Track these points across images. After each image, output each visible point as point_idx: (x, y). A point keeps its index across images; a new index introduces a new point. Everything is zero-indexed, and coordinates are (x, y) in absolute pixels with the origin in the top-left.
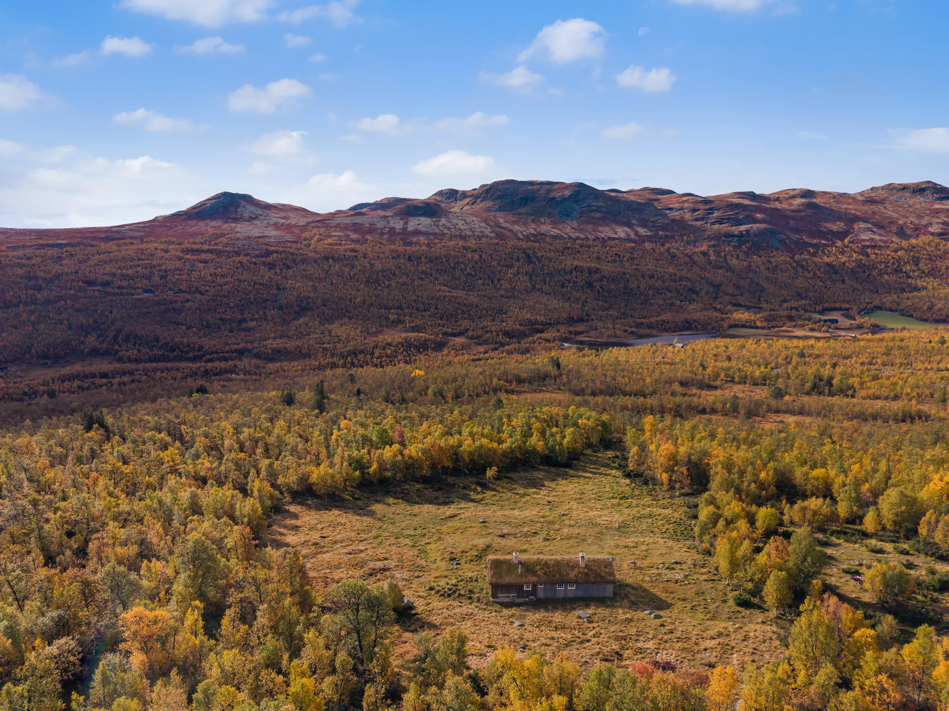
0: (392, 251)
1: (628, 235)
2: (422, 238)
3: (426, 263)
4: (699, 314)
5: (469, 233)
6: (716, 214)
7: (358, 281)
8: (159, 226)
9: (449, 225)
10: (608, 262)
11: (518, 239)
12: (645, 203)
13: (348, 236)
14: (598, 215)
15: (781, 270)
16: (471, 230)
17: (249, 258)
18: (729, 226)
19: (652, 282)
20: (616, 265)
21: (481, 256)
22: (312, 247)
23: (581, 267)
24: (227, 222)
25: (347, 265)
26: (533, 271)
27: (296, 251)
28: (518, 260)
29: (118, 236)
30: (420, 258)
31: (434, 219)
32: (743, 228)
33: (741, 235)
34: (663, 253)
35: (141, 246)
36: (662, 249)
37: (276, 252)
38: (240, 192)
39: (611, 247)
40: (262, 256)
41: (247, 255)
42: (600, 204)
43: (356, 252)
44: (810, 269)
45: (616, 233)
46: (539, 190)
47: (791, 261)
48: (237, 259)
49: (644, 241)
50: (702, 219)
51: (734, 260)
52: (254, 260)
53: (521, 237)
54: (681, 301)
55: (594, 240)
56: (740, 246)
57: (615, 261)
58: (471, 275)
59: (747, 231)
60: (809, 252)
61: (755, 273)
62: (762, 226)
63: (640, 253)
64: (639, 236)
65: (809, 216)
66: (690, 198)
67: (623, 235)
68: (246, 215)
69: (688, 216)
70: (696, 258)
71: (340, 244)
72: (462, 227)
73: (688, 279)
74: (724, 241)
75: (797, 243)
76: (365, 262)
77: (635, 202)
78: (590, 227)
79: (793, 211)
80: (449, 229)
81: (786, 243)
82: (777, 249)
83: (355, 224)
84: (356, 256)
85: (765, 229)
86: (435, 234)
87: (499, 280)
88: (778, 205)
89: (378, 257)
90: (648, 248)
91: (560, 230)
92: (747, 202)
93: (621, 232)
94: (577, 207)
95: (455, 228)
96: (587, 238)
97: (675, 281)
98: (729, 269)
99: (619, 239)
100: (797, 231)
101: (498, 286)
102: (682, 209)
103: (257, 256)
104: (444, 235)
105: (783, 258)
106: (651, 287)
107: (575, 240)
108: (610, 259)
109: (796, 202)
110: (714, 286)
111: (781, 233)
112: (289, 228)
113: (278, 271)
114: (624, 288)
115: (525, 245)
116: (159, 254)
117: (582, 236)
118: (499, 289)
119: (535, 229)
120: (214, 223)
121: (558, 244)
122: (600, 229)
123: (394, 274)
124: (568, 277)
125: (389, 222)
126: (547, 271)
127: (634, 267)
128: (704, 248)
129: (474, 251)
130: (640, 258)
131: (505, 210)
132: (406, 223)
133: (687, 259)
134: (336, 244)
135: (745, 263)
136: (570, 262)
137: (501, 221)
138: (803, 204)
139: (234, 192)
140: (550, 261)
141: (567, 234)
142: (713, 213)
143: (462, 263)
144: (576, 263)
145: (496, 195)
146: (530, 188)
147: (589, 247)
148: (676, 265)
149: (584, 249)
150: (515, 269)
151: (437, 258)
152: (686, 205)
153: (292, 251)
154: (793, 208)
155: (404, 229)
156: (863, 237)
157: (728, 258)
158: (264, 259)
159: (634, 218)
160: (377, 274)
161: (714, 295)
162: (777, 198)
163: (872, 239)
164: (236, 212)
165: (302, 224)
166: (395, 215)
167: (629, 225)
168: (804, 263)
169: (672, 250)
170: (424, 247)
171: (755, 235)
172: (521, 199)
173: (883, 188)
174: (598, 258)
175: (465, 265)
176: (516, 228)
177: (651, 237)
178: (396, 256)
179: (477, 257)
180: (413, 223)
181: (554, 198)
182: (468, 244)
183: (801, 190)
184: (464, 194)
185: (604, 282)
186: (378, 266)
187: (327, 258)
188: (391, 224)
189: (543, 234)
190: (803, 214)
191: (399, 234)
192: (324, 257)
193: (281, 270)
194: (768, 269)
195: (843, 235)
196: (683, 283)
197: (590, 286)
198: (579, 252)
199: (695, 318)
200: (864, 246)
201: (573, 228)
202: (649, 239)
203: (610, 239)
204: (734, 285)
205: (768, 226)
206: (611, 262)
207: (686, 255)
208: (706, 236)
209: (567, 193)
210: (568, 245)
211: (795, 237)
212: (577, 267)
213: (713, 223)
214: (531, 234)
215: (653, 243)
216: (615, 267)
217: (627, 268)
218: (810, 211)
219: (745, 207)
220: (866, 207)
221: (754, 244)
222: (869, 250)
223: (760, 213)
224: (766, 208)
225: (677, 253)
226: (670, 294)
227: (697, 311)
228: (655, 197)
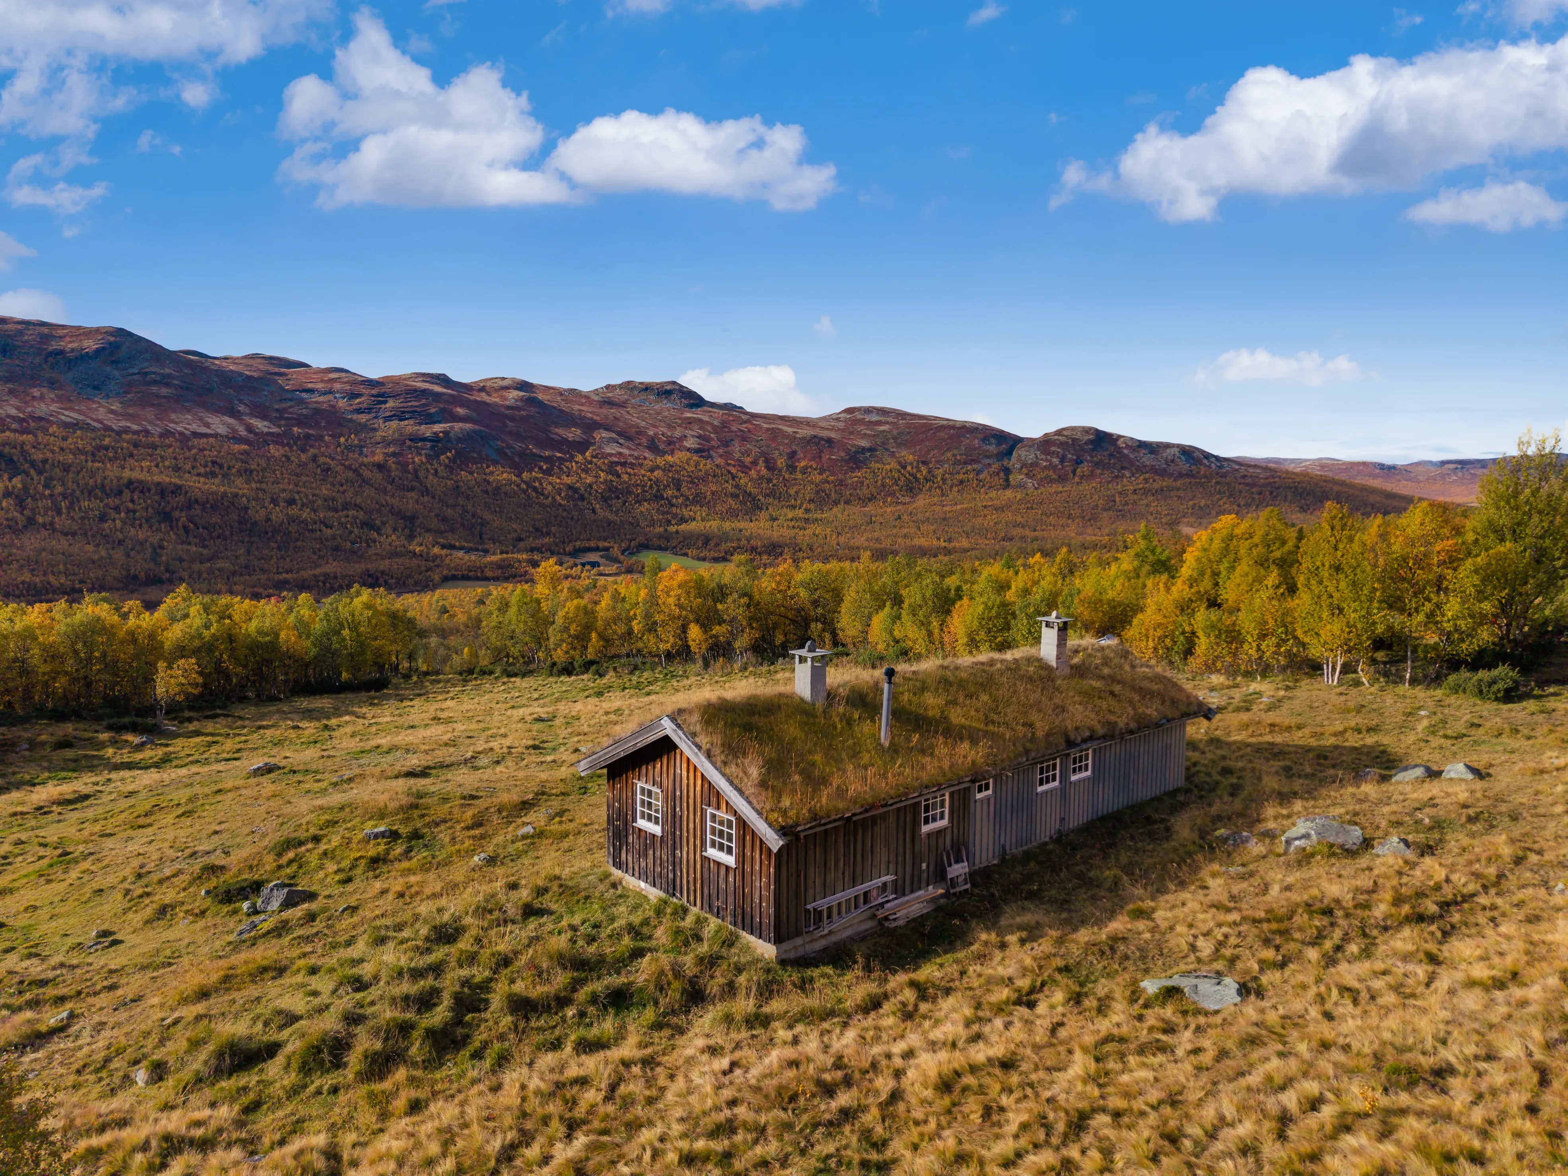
1: (234, 431)
4: (387, 562)
6: (391, 404)
10: (199, 475)
12: (260, 378)
14: (164, 391)
15: (506, 494)
18: (415, 424)
19: (293, 511)
20: (216, 481)
23: (140, 482)
26: (25, 489)
32: (438, 428)
33: (435, 439)
34: (305, 464)
36: (303, 457)
39: (201, 450)
42: (167, 371)
44: (546, 492)
45: (207, 425)
46: (21, 333)
47: (518, 480)
49: (267, 443)
50: (369, 410)
51: (431, 477)
54: (353, 543)
55: (161, 435)
56: (437, 456)
57: (213, 474)
59: (446, 433)
60: (541, 468)
61: (468, 497)
62: (468, 426)
63: (263, 462)
64: (256, 434)
65: (532, 417)
66: (343, 375)
67: (222, 430)
69: (342, 403)
70: (366, 473)
73: (358, 507)
74: (410, 447)
75: (522, 454)
77: (240, 374)
78: (150, 413)
79: (509, 408)
81: (506, 454)
82: (495, 463)
85: (474, 431)
88: (483, 397)
90: (277, 454)
91: (80, 412)
92: (438, 389)
93: (219, 424)
94: (116, 373)
96: (147, 432)
97: (336, 510)
98: (425, 491)
99: (216, 436)
100: (518, 437)
102: (330, 392)
105: (505, 475)
106: (292, 520)
107: (119, 433)
108: (202, 470)
109: (510, 395)
110: (404, 518)
111: (496, 439)
114: (240, 522)
117: (135, 427)
119: (18, 408)
121: (81, 440)
122: (173, 416)
124: (113, 501)
126: (59, 489)
127: (254, 485)
128: (379, 458)
130: (264, 470)
133: (350, 475)
135: (449, 483)
136: (112, 472)
138: (521, 399)
140: (67, 470)
141: (99, 421)
142: (385, 402)
144: (127, 474)
147: (154, 447)
148: (333, 485)
149: (142, 451)
152: (337, 386)
154: (507, 403)
156: (608, 450)
157: (421, 474)
159: (241, 401)
161: (407, 531)
162: (482, 388)
163: (620, 454)
167: (233, 413)
168: (537, 484)
169: (322, 460)
171: (459, 440)
173: (621, 386)
174: (177, 469)
177: (278, 435)
181: (61, 352)
183: (513, 379)
185: (197, 511)
189: (40, 419)
190: (524, 413)
194: (486, 492)
195: (582, 446)
196: (350, 513)
197: (166, 517)
198: (131, 455)
199: (382, 568)
200: (612, 463)
201: (112, 412)
202: (277, 439)
203: (195, 434)
204: (437, 516)
205: (477, 427)
206: (205, 475)
207: (349, 468)
208: (378, 439)
209: (91, 345)
210: (107, 441)
211: (518, 446)
212: (130, 482)
213: (388, 419)
214: (8, 416)
215: (283, 445)
216: (215, 486)
217: (241, 487)
218: (533, 410)
219: (437, 396)
220: (605, 411)
221: (459, 454)
222: (618, 468)
223: (461, 406)
224: (470, 401)
225: (332, 464)
226: (329, 531)
227: (383, 558)
228: (276, 370)
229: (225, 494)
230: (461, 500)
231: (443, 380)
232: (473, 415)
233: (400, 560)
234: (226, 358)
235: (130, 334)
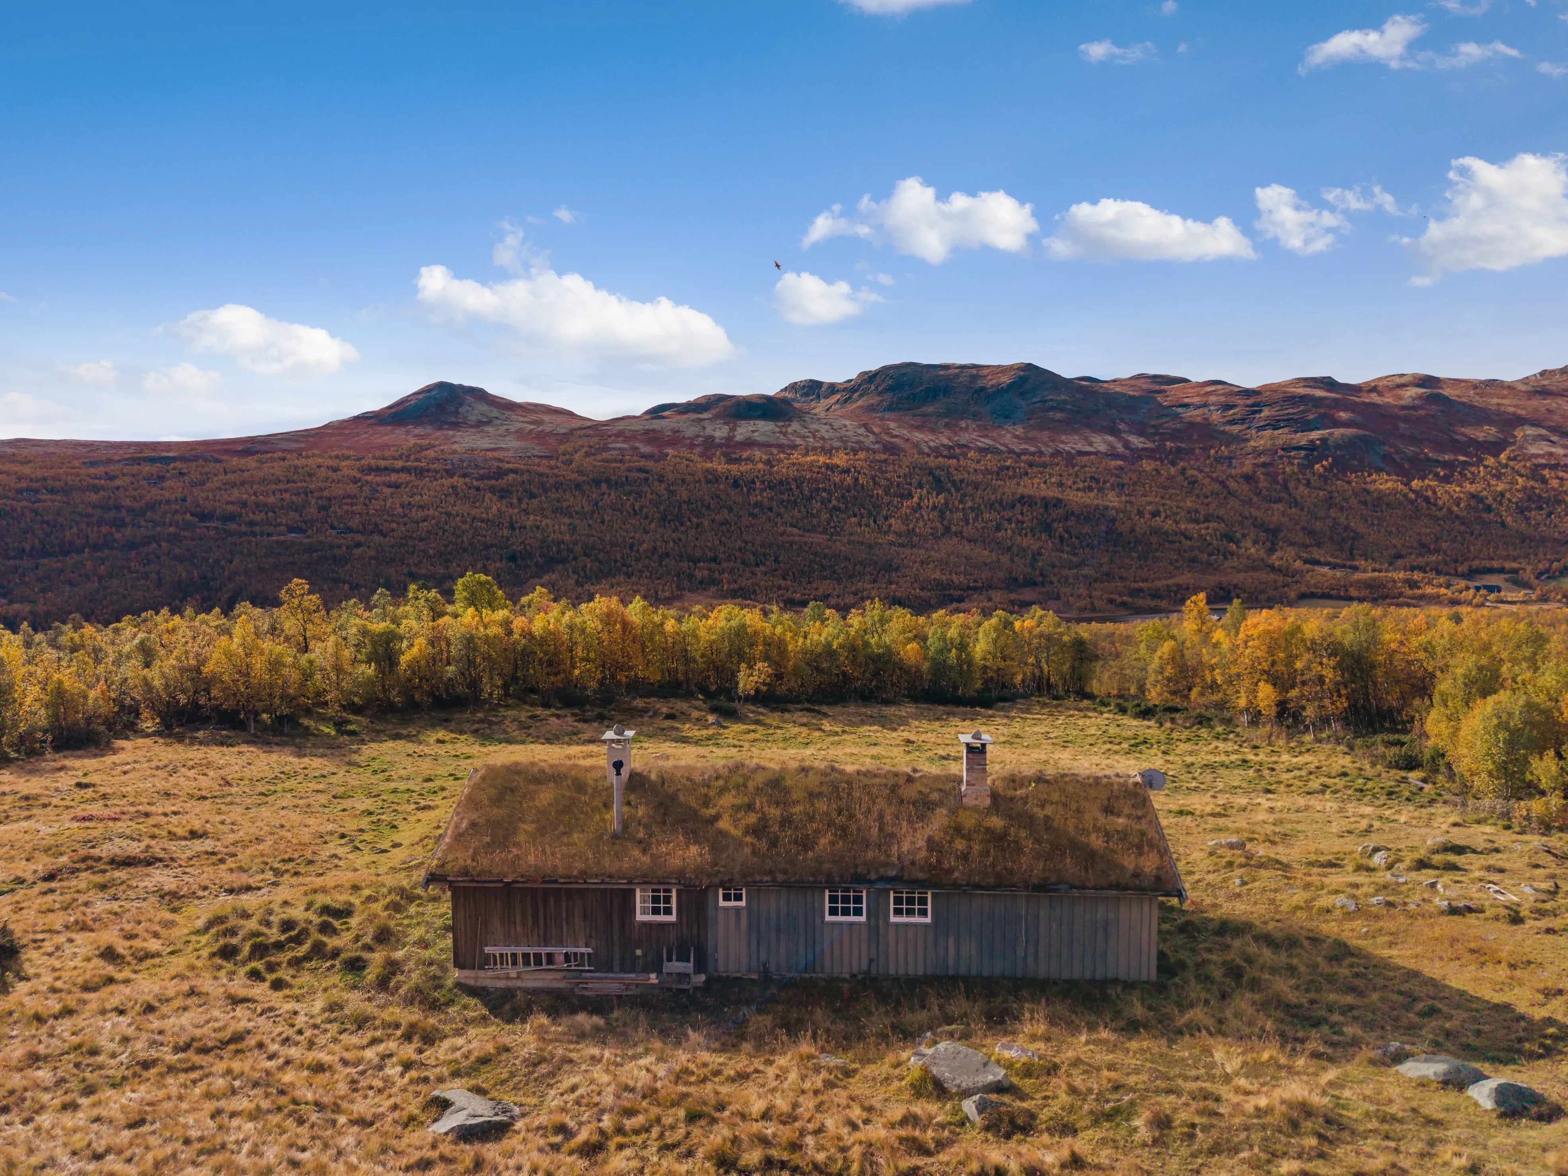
0: (707, 471)
1: (1113, 447)
2: (757, 453)
3: (762, 490)
4: (1242, 575)
5: (837, 444)
6: (1266, 412)
7: (646, 517)
8: (331, 435)
9: (804, 431)
10: (1078, 490)
11: (921, 453)
12: (1141, 397)
13: (637, 448)
14: (1059, 416)
15: (1388, 505)
16: (841, 439)
17: (467, 480)
18: (1290, 433)
19: (1157, 522)
20: (1092, 495)
21: (857, 479)
22: (574, 465)
23: (1030, 497)
24: (440, 428)
25: (630, 493)
26: (946, 503)
27: (548, 471)
28: (920, 486)
29: (265, 448)
30: (753, 482)
31: (780, 424)
32: (1315, 435)
33: (1311, 447)
34: (1174, 477)
35: (296, 462)
36: (1173, 470)
37: (514, 471)
38: (466, 383)
39: (1082, 467)
40: (489, 478)
41: (465, 476)
42: (1063, 397)
43: (647, 472)
44: (1440, 503)
45: (1091, 444)
46: (957, 376)
47: (1406, 490)
48: (447, 482)
49: (1140, 458)
50: (1243, 421)
51: (1301, 488)
52: (475, 483)
53: (927, 450)
54: (1210, 555)
55: (1052, 455)
56: (1311, 466)
57: (1090, 489)
58: (839, 509)
59: (1324, 440)
60: (1437, 475)
61: (1342, 509)
62: (1351, 431)
63: (1135, 477)
64: (1132, 450)
65: (1433, 416)
66: (1220, 387)
67: (1102, 448)
68: (473, 418)
69: (1216, 417)
70: (1233, 485)
71: (621, 461)
72: (826, 436)
73: (1220, 519)
74: (1281, 457)
75: (1414, 460)
76: (661, 488)
77: (1123, 395)
78: (1045, 435)
79: (1404, 408)
80: (803, 437)
81: (1394, 460)
82: (1379, 470)
83: (647, 432)
84: (646, 479)
85: (1357, 437)
86: (781, 447)
87: (886, 519)
88: (1375, 398)
89: (683, 480)
90: (1148, 468)
91: (993, 438)
92: (1320, 393)
93: (1100, 443)
94: (1023, 403)
95: (814, 437)
96: (1041, 453)
97: (1197, 522)
98: (1294, 503)
99: (1096, 453)
100: (1413, 439)
101: (885, 528)
102: (1205, 405)
103: (482, 478)
104: (794, 447)
105: (1389, 485)
106: (1156, 531)
107: (1019, 455)
108: (1081, 485)
109: (1408, 394)
110: (1267, 531)
111: (1384, 444)
112: (540, 437)
113: (515, 501)
114: (1107, 533)
115: (932, 462)
116: (323, 472)
117: (1032, 449)
118: (886, 533)
119: (949, 439)
120: (419, 430)
121: (990, 462)
122: (1063, 438)
123: (708, 507)
124: (1007, 514)
125: (704, 428)
126: (969, 504)
127: (1124, 498)
128: (1247, 468)
129: (847, 471)
130: (1135, 484)
131: (900, 409)
132: (733, 430)
133: (1217, 487)
134: (615, 461)
135: (1321, 493)
136: (1010, 489)
137: (892, 425)
138: (1420, 397)
139: (456, 382)
140: (977, 488)
141: (1006, 445)
142: (1260, 411)
143: (824, 490)
144: (1021, 490)
145: (884, 386)
146: (942, 372)
147: (1044, 465)
148: (1198, 496)
149: (1035, 469)
150: (915, 499)
151: (781, 483)
152: (1213, 399)
153: (541, 469)
154: (1402, 402)
155: (729, 438)
156: (1533, 450)
157: (1291, 485)
158: (493, 482)
159: (1122, 420)
160: (680, 507)
161: (1268, 544)
162: (1373, 388)
163: (1551, 454)
164: (456, 413)
165: (563, 431)
166: (717, 417)
167: (1114, 431)
168: (1430, 493)
169: (1190, 472)
170: (760, 466)
171: (1338, 447)
172: (928, 390)
174: (1061, 484)
175: (829, 493)
176: (918, 436)
177: (1152, 450)
178: (713, 478)
179: (849, 480)
180: (744, 430)
181: (984, 389)
182: (836, 461)
183: (1414, 376)
184: (833, 388)
185: (1072, 522)
186: (683, 493)
187: (597, 482)
188: (709, 431)
189: (963, 446)
190: (1422, 412)
191: (720, 446)
192: (594, 481)
193: (520, 500)
194: (1365, 503)
195: (1495, 448)
196: (1211, 525)
197: (1047, 528)
198: (1026, 474)
199: (1235, 581)
200: (1537, 466)
201: (1016, 437)
202: (1150, 454)
203: (1080, 453)
204: (1304, 528)
205: (1361, 432)
206: (1083, 490)
207: (1215, 480)
208: (1249, 450)
209: (1006, 380)
210: (1008, 463)
211: (1411, 450)
212: (1022, 497)
213: (1261, 428)
214: (943, 445)
215: (1155, 459)
216: (1090, 499)
217: (1112, 500)
218: (1434, 409)
219: (1318, 402)
220: (1535, 403)
221: (1336, 462)
222: (1546, 472)
223: (1345, 410)
224: (1356, 403)
225: (1200, 476)
226: (1188, 543)
227: (1239, 571)
228: (1157, 388)
229: (1097, 507)
230: (1333, 513)
231: (1328, 383)
232: (1359, 419)
233: (1255, 575)
234: (1114, 381)
235: (1037, 368)
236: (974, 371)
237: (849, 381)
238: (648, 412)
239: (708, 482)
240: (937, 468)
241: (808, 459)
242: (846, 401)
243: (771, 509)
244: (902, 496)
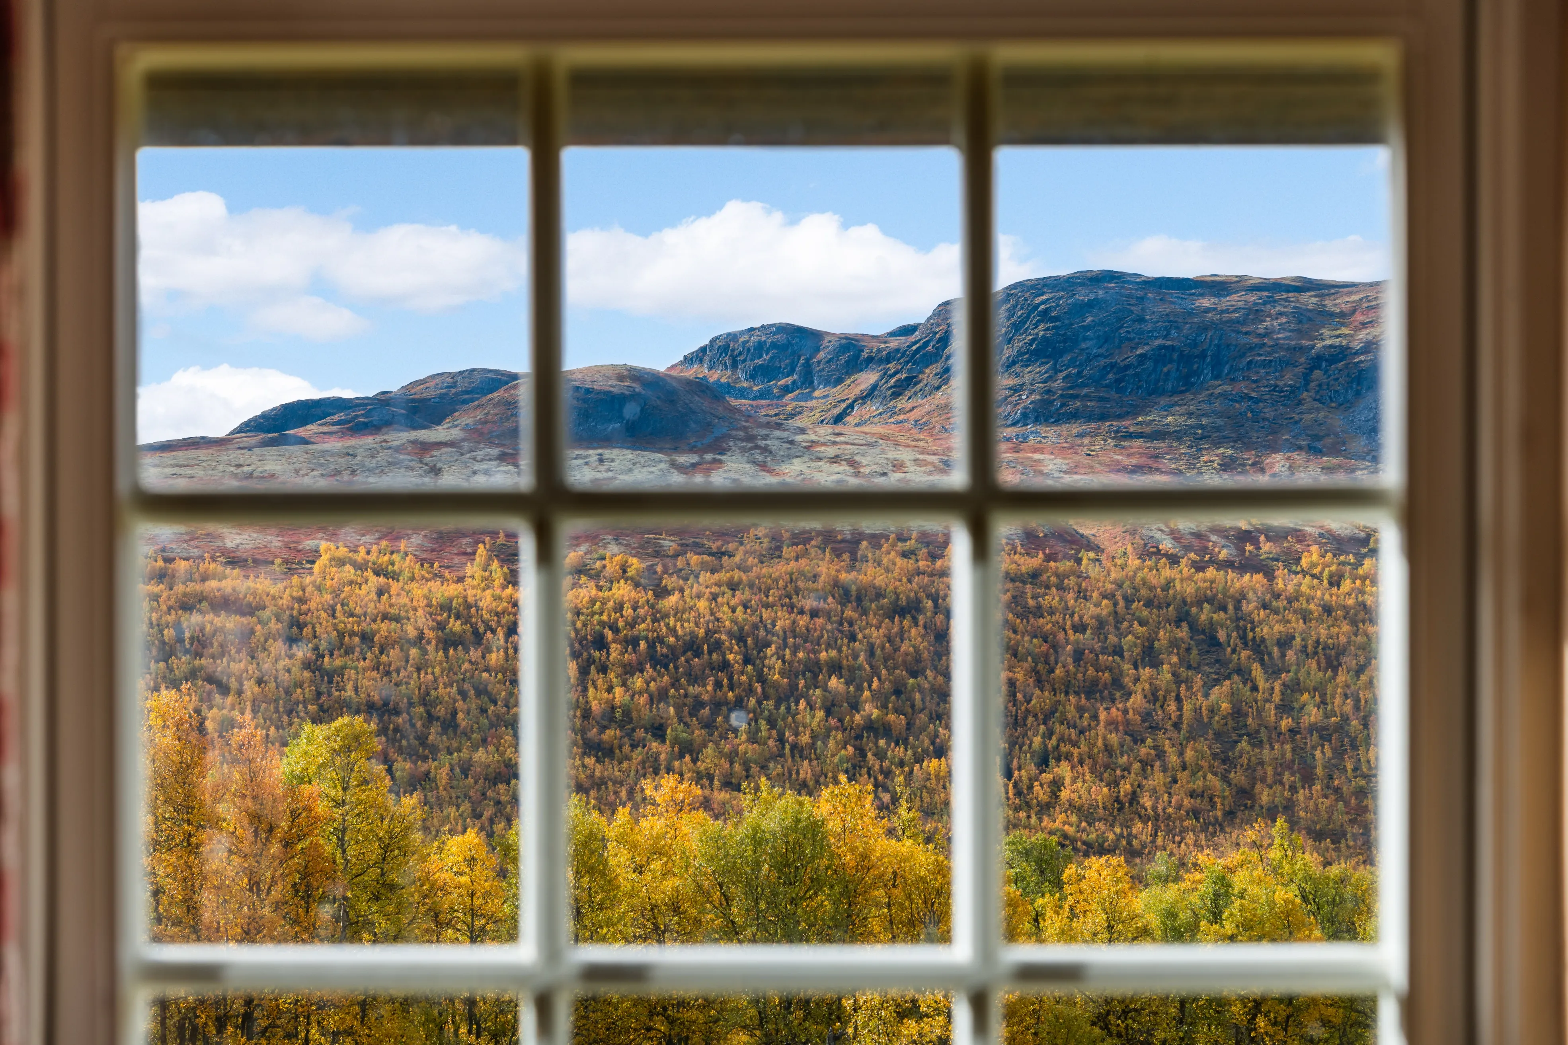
0: (446, 607)
3: (629, 670)
28: (1151, 657)
31: (684, 459)
89: (367, 639)
101: (1040, 793)
123: (450, 725)
143: (835, 668)
146: (1206, 302)
150: (1137, 700)
151: (692, 646)
172: (1162, 355)
184: (855, 351)
236: (1309, 300)
237: (907, 330)
238: (250, 427)
239: (449, 642)
240: (1202, 600)
241: (779, 569)
242: (898, 391)
243: (658, 731)
244: (1092, 690)
